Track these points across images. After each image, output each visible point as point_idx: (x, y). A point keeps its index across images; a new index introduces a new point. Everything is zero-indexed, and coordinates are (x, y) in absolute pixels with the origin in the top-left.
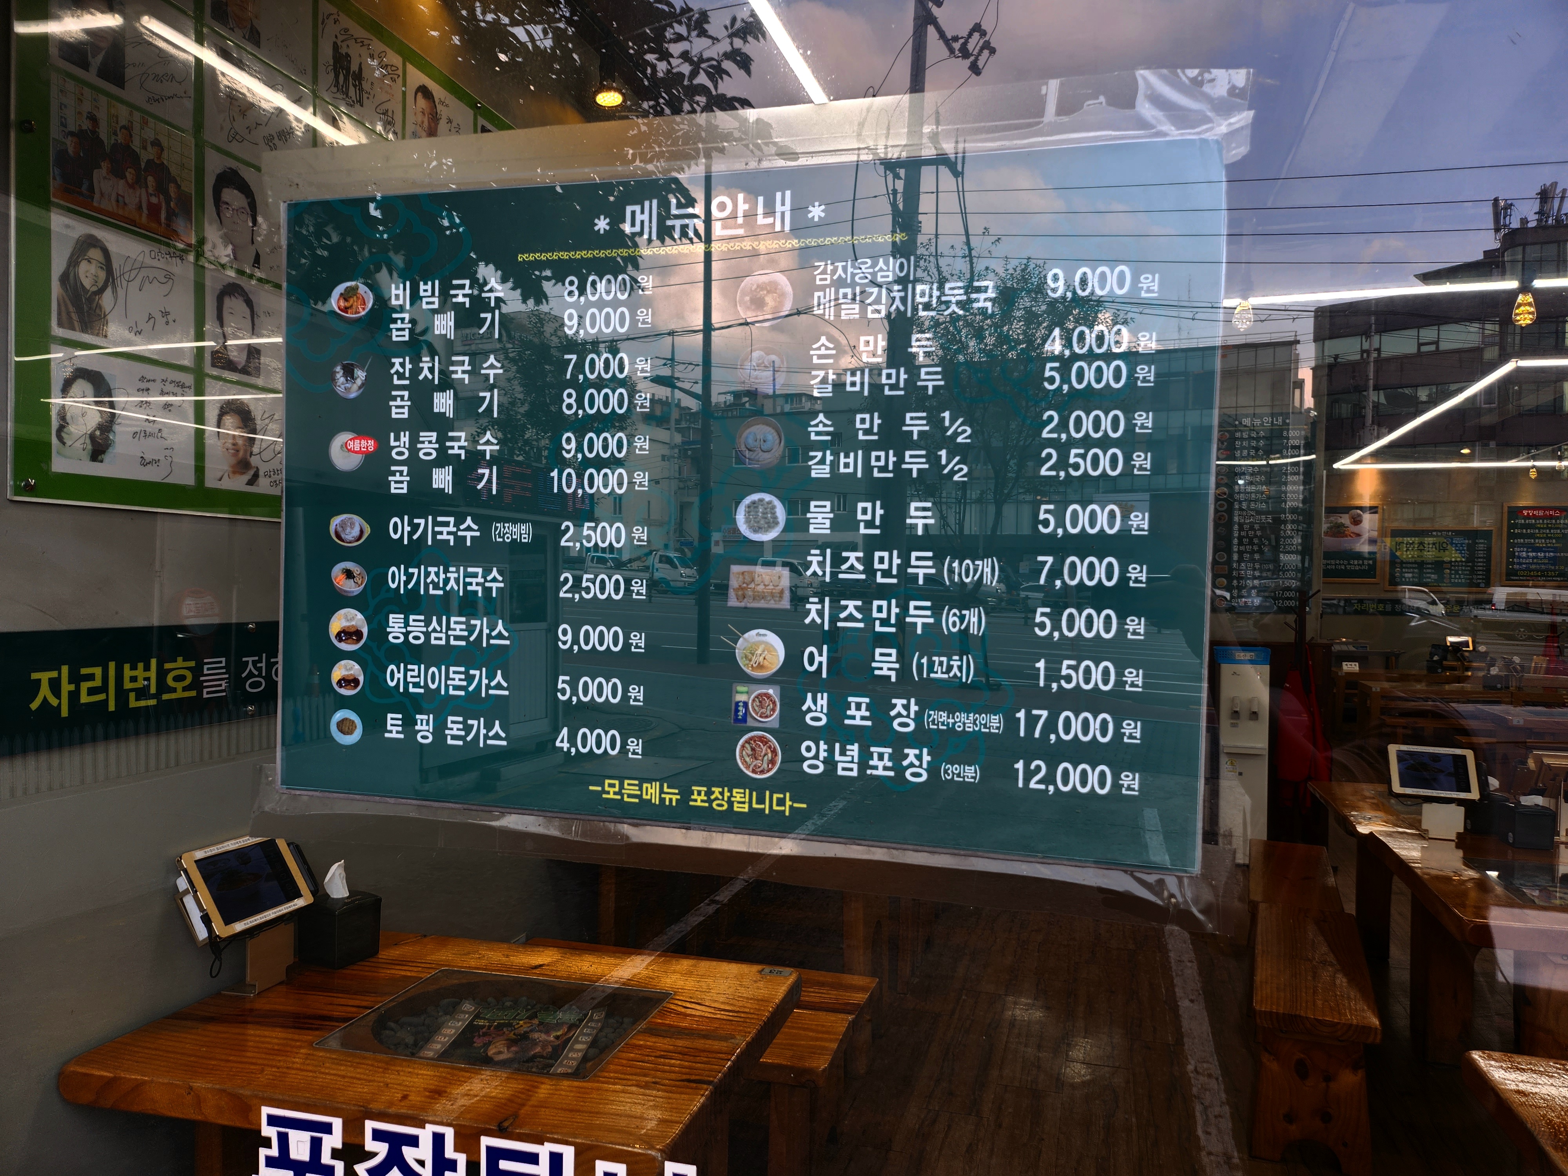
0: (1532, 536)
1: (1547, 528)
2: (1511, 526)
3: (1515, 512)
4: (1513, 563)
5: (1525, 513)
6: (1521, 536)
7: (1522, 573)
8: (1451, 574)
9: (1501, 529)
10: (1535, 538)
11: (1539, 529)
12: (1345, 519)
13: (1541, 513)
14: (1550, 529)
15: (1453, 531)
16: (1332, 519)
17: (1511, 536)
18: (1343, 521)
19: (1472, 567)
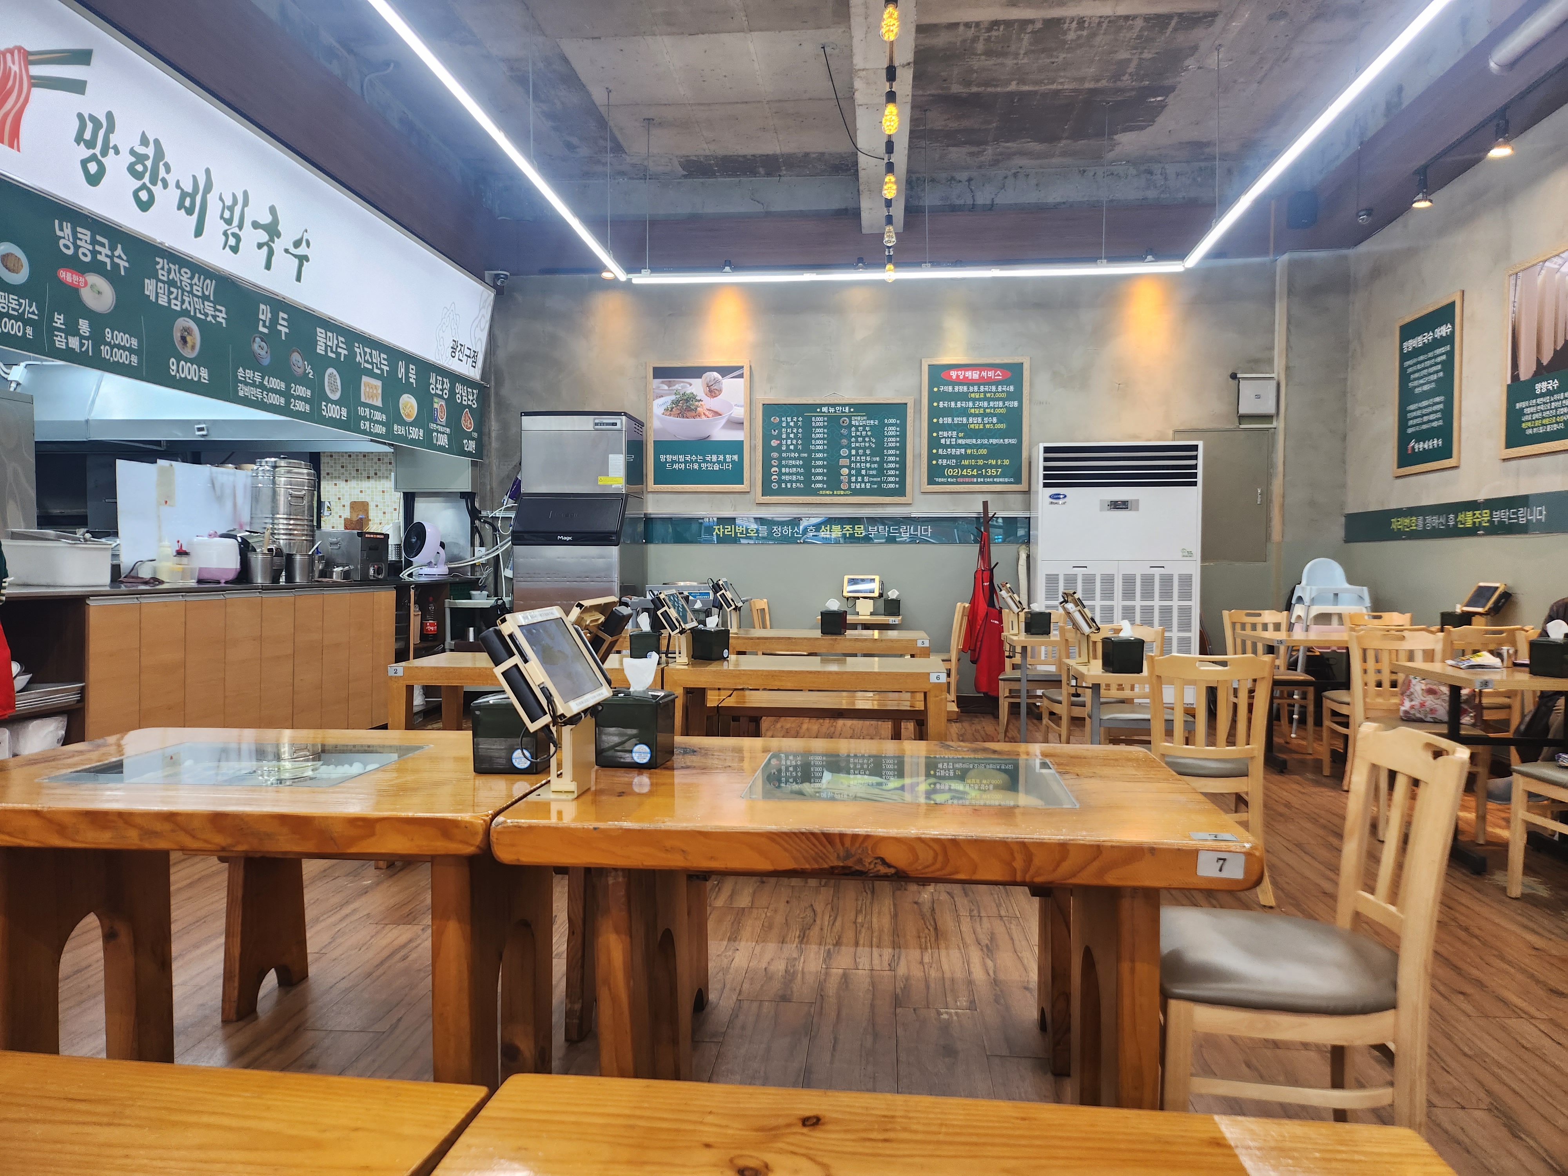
0: (964, 412)
1: (985, 399)
2: (933, 397)
3: (938, 374)
4: (938, 457)
5: (954, 374)
6: (948, 412)
7: (950, 472)
8: (850, 475)
9: (917, 403)
10: (969, 415)
11: (974, 400)
12: (696, 387)
13: (975, 375)
14: (989, 400)
15: (850, 405)
16: (678, 387)
17: (934, 412)
18: (689, 390)
19: (881, 463)
